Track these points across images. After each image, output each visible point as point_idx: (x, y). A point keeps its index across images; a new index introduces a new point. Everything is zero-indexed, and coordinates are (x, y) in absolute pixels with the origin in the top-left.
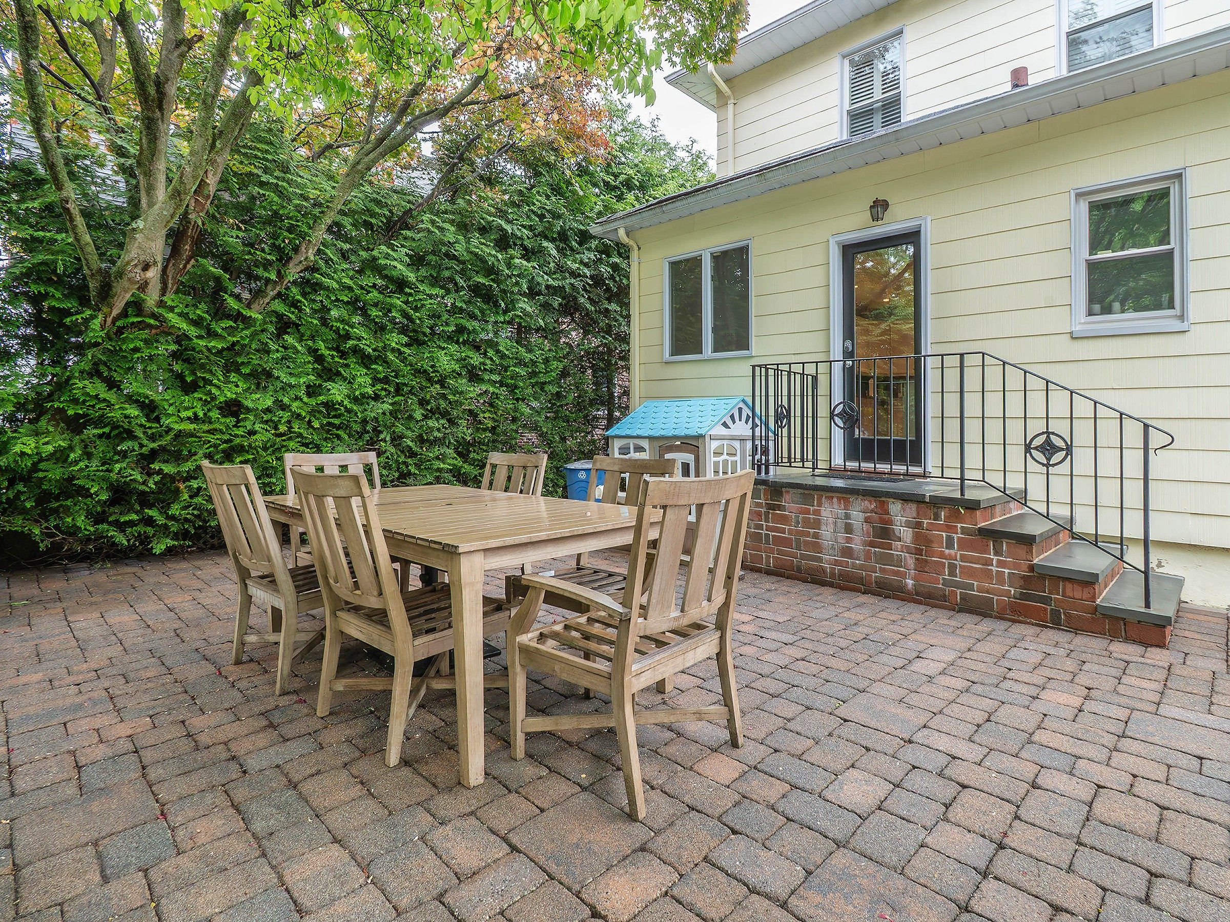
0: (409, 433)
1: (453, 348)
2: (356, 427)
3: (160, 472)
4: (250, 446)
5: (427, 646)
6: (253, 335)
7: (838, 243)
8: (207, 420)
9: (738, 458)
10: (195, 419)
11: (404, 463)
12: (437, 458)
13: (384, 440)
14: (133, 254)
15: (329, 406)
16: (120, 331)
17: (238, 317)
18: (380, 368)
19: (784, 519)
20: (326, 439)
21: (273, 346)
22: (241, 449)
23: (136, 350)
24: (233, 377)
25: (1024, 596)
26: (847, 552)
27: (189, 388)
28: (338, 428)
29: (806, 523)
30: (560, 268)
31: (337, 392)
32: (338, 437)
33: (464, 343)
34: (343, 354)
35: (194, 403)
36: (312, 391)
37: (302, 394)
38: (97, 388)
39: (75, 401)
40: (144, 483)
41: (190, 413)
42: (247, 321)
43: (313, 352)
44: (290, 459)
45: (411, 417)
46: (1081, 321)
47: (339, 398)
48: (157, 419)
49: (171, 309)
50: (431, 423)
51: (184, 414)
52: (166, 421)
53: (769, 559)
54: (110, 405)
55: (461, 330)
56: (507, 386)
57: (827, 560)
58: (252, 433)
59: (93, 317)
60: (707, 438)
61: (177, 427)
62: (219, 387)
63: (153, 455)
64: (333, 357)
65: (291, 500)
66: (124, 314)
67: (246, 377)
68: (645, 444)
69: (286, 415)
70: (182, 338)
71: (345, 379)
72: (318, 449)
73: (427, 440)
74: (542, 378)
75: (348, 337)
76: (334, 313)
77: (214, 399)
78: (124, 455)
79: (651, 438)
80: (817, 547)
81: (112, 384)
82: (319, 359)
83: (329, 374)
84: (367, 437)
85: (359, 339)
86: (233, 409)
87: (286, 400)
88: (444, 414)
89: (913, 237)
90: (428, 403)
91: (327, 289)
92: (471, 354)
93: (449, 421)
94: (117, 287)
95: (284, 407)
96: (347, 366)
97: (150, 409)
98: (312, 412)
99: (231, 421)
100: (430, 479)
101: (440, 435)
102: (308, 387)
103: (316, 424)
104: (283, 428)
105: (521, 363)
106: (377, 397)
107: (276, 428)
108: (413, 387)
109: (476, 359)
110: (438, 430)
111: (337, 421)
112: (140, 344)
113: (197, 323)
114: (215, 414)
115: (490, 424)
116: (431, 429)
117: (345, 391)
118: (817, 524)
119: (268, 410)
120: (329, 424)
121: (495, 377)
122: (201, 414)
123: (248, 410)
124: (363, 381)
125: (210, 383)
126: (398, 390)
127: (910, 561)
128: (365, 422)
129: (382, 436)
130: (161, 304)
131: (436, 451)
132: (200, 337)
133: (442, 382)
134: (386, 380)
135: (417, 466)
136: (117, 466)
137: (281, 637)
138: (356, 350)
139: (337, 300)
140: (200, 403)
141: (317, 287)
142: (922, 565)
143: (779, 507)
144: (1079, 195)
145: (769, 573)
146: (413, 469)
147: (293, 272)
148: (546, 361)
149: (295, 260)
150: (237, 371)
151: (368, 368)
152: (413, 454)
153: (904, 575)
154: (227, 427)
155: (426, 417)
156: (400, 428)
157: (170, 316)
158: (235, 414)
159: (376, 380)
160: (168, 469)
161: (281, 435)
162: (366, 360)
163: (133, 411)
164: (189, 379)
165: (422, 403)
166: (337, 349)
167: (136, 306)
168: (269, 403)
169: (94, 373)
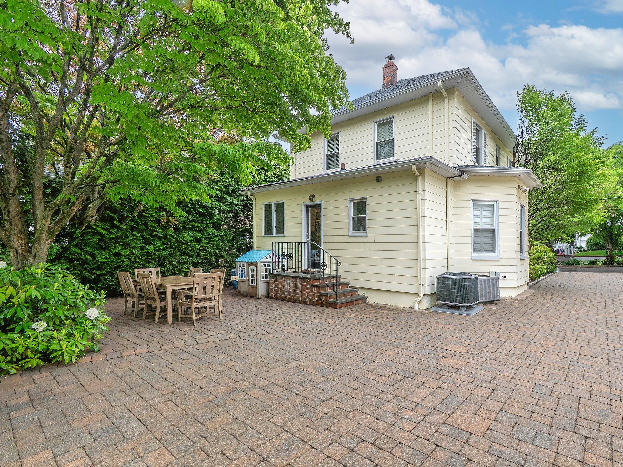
0: (175, 260)
1: (190, 233)
2: (157, 259)
3: (96, 273)
4: (123, 266)
5: (163, 304)
6: (124, 233)
7: (304, 205)
8: (110, 258)
9: (271, 268)
10: (106, 258)
11: (173, 270)
12: (185, 268)
13: (166, 263)
14: (89, 214)
15: (148, 253)
16: (84, 234)
17: (118, 227)
18: (165, 241)
19: (277, 284)
20: (147, 263)
21: (130, 236)
22: (119, 267)
23: (89, 239)
24: (117, 245)
25: (318, 300)
26: (289, 292)
27: (104, 249)
28: (151, 259)
29: (282, 285)
30: (231, 204)
31: (150, 248)
32: (151, 262)
33: (195, 231)
34: (153, 237)
35: (106, 254)
36: (142, 248)
37: (139, 250)
38: (77, 250)
39: (71, 254)
40: (91, 277)
41: (104, 257)
42: (122, 229)
43: (142, 236)
44: (136, 270)
45: (176, 255)
46: (351, 232)
47: (151, 251)
48: (95, 259)
49: (98, 226)
50: (182, 257)
51: (103, 257)
52: (97, 259)
53: (274, 295)
54: (81, 255)
55: (193, 226)
56: (211, 244)
57: (286, 295)
58: (123, 261)
59: (76, 230)
60: (259, 262)
61: (101, 261)
62: (113, 248)
63: (94, 269)
64: (149, 238)
65: (136, 279)
66: (85, 229)
67: (121, 245)
68: (245, 264)
69: (134, 256)
70: (101, 234)
71: (153, 244)
72: (144, 267)
73: (182, 262)
74: (225, 241)
75: (154, 231)
76: (149, 224)
77: (112, 252)
78: (85, 269)
79: (246, 262)
80: (284, 291)
81: (81, 249)
82: (144, 238)
83: (148, 243)
84: (161, 262)
85: (158, 232)
86: (117, 255)
87: (134, 251)
88: (187, 254)
89: (319, 206)
90: (182, 250)
91: (147, 217)
92: (197, 234)
93: (190, 256)
94: (84, 222)
95: (133, 253)
96: (154, 240)
97: (93, 256)
98: (142, 255)
99: (117, 258)
100: (183, 274)
101: (186, 261)
102: (141, 247)
103: (144, 259)
104: (133, 260)
105: (217, 236)
106: (164, 249)
107: (130, 260)
108: (176, 246)
109: (199, 235)
110: (185, 259)
111: (150, 257)
112: (90, 237)
113: (106, 230)
114: (112, 257)
115: (205, 257)
116: (183, 259)
117: (153, 248)
118: (284, 285)
119: (128, 255)
120: (148, 258)
121: (206, 241)
122: (108, 257)
123: (122, 255)
124: (159, 244)
125: (111, 248)
126: (171, 247)
127: (300, 293)
128: (159, 257)
129: (166, 262)
130: (95, 225)
131: (185, 266)
132: (107, 234)
133: (187, 244)
134: (167, 244)
135: (178, 271)
136: (84, 272)
137: (135, 309)
138: (157, 235)
139: (150, 220)
140: (107, 254)
141: (144, 217)
142: (302, 294)
143: (277, 281)
144: (351, 200)
145: (274, 299)
146: (177, 272)
147: (136, 213)
148: (226, 235)
149: (136, 209)
150: (119, 244)
151: (161, 240)
152: (176, 267)
153: (299, 297)
154: (116, 260)
155: (180, 255)
156: (172, 259)
157: (98, 228)
158: (118, 257)
159: (163, 244)
160: (98, 273)
161: (132, 262)
162: (160, 238)
163: (88, 257)
164: (104, 246)
165: (179, 250)
166: (150, 235)
167: (89, 227)
168: (129, 253)
169: (76, 246)
